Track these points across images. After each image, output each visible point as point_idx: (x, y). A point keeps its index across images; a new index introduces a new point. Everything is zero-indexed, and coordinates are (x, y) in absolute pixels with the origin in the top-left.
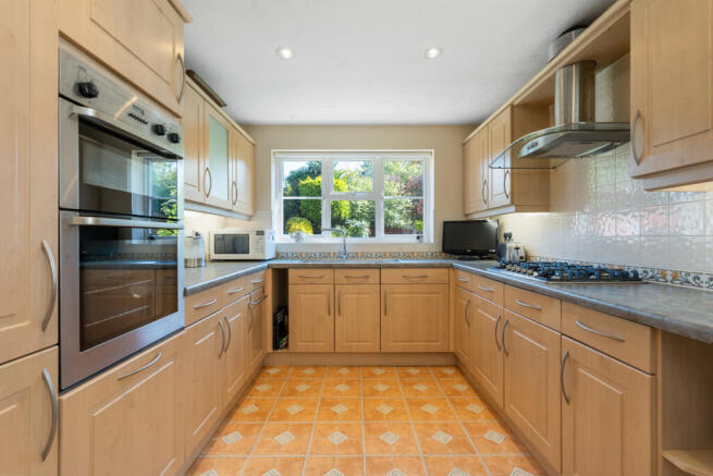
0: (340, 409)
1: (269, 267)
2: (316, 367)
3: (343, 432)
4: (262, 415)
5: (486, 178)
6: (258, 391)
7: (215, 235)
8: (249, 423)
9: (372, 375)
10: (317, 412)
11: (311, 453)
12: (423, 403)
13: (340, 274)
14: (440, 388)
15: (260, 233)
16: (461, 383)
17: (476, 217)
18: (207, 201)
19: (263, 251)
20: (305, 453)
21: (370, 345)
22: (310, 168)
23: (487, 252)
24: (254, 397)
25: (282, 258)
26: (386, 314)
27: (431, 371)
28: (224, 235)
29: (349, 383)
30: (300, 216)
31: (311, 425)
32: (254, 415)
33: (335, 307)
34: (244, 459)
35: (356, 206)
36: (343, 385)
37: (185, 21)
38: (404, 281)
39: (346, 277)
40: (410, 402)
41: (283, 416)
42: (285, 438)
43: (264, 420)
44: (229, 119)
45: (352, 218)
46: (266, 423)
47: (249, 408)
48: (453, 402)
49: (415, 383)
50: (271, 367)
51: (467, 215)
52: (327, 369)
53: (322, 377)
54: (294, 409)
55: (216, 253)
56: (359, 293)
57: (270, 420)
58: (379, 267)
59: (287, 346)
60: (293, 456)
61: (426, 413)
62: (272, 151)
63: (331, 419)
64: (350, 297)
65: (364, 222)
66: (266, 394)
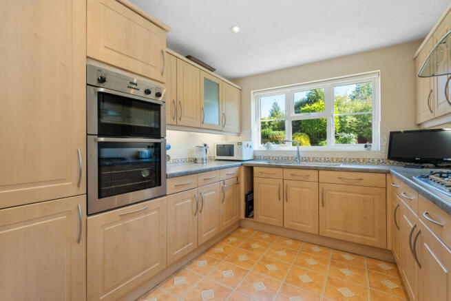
0: (272, 268)
1: (242, 165)
2: (271, 234)
3: (265, 284)
4: (223, 255)
5: (432, 88)
6: (229, 240)
7: (217, 145)
8: (214, 257)
9: (310, 251)
10: (255, 264)
11: (238, 289)
12: (342, 285)
13: (288, 173)
14: (367, 278)
15: (240, 144)
16: (393, 280)
17: (427, 126)
18: (202, 126)
19: (241, 155)
20: (234, 288)
21: (311, 228)
22: (308, 99)
23: (441, 160)
24: (225, 244)
25: (258, 160)
26: (323, 206)
27: (365, 261)
28: (224, 145)
29: (289, 252)
30: (301, 132)
31: (248, 271)
32: (220, 254)
33: (284, 195)
34: (202, 277)
35: (346, 122)
36: (283, 251)
37: (167, 31)
38: (339, 181)
39: (292, 175)
40: (330, 281)
41: (235, 260)
42: (228, 274)
43: (222, 259)
44: (219, 77)
45: (341, 132)
46: (223, 261)
47: (219, 249)
48: (373, 293)
49: (343, 267)
50: (244, 228)
51: (419, 125)
52: (278, 238)
53: (272, 243)
54: (243, 258)
55: (217, 155)
56: (302, 188)
57: (227, 260)
58: (318, 169)
59: (253, 216)
60: (227, 287)
61: (340, 294)
62: (252, 92)
63: (262, 272)
64: (294, 190)
65: (352, 134)
66: (232, 243)
